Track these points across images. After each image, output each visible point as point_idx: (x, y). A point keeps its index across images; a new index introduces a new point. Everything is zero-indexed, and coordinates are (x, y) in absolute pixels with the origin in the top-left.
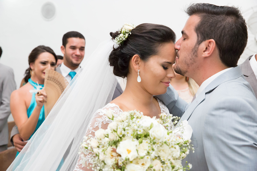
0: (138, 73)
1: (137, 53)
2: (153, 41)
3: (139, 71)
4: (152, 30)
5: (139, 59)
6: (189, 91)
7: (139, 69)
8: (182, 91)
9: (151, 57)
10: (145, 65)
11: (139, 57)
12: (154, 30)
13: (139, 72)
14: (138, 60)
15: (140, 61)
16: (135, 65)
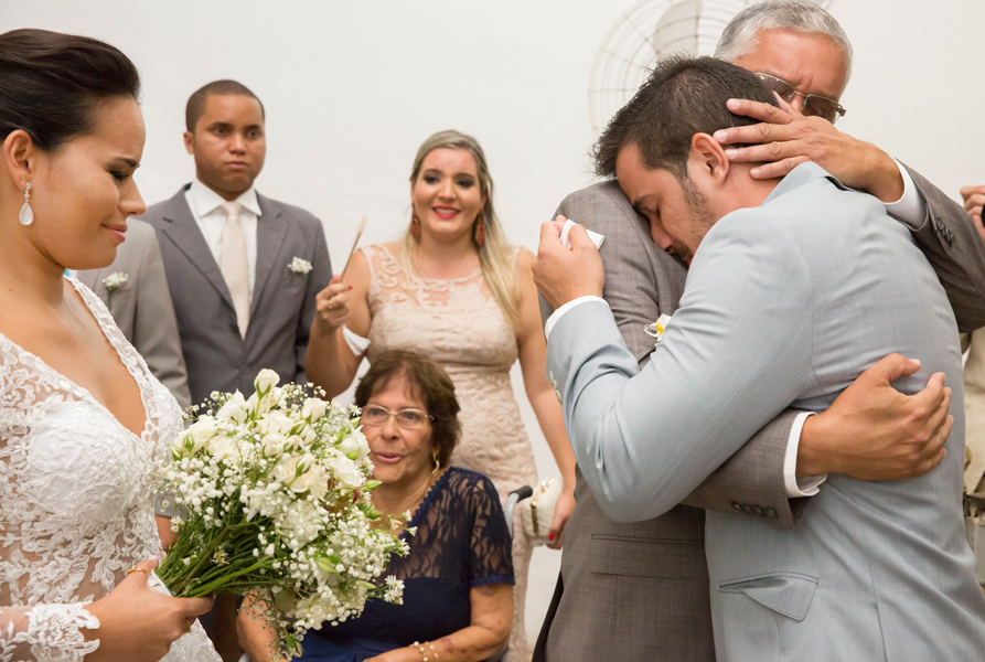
0: (27, 195)
1: (20, 123)
2: (76, 86)
3: (28, 186)
4: (69, 51)
5: (29, 147)
6: (481, 279)
7: (29, 180)
8: (457, 284)
9: (71, 141)
10: (50, 168)
11: (28, 137)
12: (77, 53)
13: (30, 192)
14: (25, 150)
15: (31, 155)
16: (16, 167)
